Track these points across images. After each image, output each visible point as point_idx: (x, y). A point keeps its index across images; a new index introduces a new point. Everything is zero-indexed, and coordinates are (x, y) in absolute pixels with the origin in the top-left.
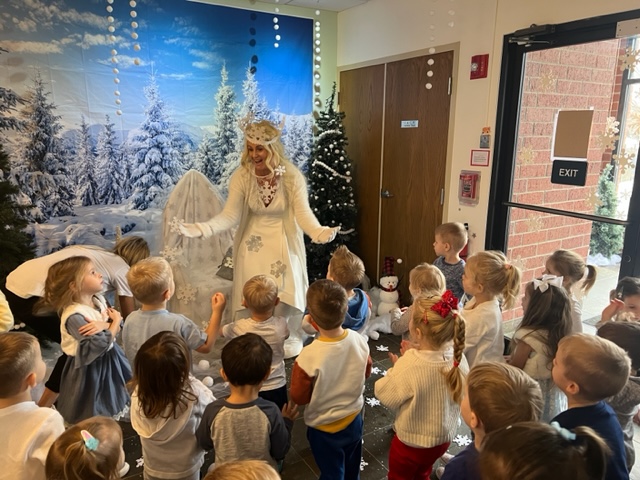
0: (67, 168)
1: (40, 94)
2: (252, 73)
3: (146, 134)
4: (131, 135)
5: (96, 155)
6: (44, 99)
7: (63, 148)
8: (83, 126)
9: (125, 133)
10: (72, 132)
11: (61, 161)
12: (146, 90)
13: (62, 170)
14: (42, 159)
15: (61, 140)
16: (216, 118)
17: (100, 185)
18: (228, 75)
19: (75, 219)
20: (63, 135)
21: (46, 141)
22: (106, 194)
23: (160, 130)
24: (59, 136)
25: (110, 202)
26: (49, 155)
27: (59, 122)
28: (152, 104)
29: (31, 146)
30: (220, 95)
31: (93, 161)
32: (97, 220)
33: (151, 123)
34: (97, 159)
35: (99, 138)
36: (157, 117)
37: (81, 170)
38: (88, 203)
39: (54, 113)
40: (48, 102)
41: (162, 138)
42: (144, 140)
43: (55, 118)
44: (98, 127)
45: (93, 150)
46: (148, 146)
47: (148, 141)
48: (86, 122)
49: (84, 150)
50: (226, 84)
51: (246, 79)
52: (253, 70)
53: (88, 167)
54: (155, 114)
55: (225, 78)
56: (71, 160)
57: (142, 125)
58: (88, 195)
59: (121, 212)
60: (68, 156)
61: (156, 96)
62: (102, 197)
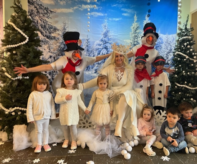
1: (64, 28)
2: (148, 17)
3: (102, 43)
4: (95, 43)
6: (66, 29)
9: (94, 42)
12: (102, 25)
16: (131, 36)
18: (137, 18)
23: (107, 41)
28: (105, 31)
29: (60, 46)
30: (133, 27)
33: (104, 39)
41: (108, 45)
42: (101, 45)
46: (102, 48)
50: (136, 22)
51: (145, 20)
52: (149, 16)
54: (106, 35)
55: (136, 19)
57: (100, 39)
59: (89, 74)
61: (106, 27)
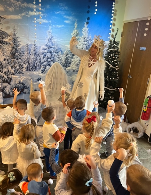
0: (22, 58)
1: (14, 34)
3: (46, 47)
5: (30, 54)
6: (16, 35)
7: (20, 52)
8: (27, 44)
9: (40, 47)
10: (23, 46)
11: (20, 56)
12: (47, 32)
13: (20, 59)
14: (14, 55)
15: (20, 49)
17: (31, 64)
19: (23, 75)
20: (21, 47)
21: (16, 49)
22: (33, 68)
23: (51, 46)
24: (20, 47)
25: (34, 70)
26: (17, 54)
27: (20, 43)
28: (49, 37)
29: (11, 51)
31: (29, 56)
32: (30, 76)
33: (49, 44)
34: (31, 56)
35: (32, 49)
36: (50, 41)
37: (26, 59)
38: (27, 70)
39: (18, 40)
40: (17, 36)
41: (52, 49)
43: (19, 42)
44: (31, 45)
45: (29, 53)
46: (47, 52)
47: (47, 50)
48: (28, 43)
49: (27, 53)
50: (76, 29)
51: (84, 27)
53: (28, 58)
55: (76, 26)
56: (23, 56)
57: (45, 44)
58: (27, 67)
59: (37, 74)
60: (22, 54)
61: (51, 34)
62: (31, 69)
